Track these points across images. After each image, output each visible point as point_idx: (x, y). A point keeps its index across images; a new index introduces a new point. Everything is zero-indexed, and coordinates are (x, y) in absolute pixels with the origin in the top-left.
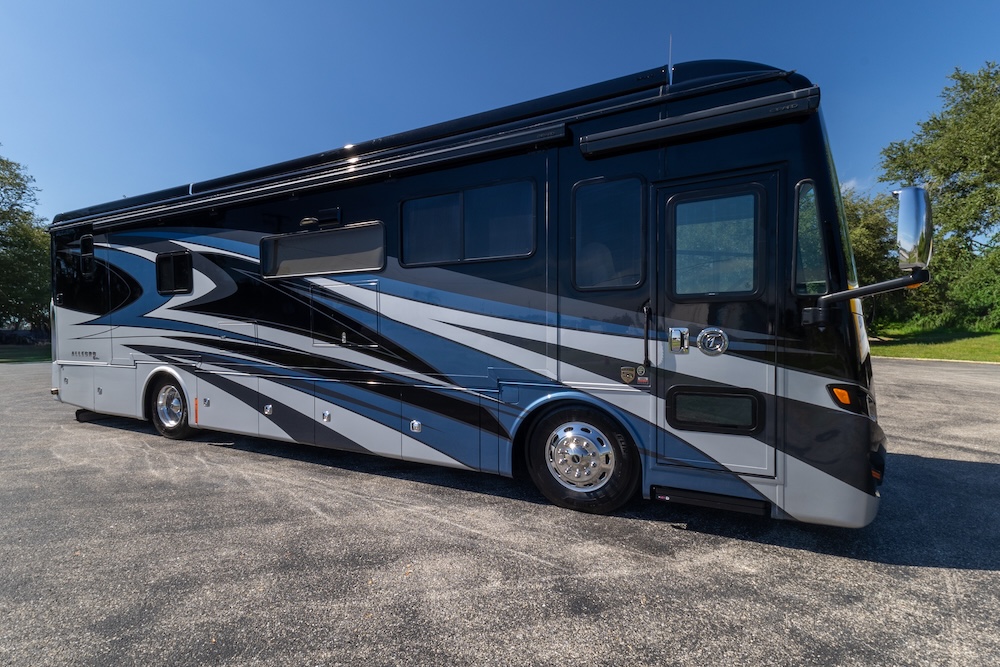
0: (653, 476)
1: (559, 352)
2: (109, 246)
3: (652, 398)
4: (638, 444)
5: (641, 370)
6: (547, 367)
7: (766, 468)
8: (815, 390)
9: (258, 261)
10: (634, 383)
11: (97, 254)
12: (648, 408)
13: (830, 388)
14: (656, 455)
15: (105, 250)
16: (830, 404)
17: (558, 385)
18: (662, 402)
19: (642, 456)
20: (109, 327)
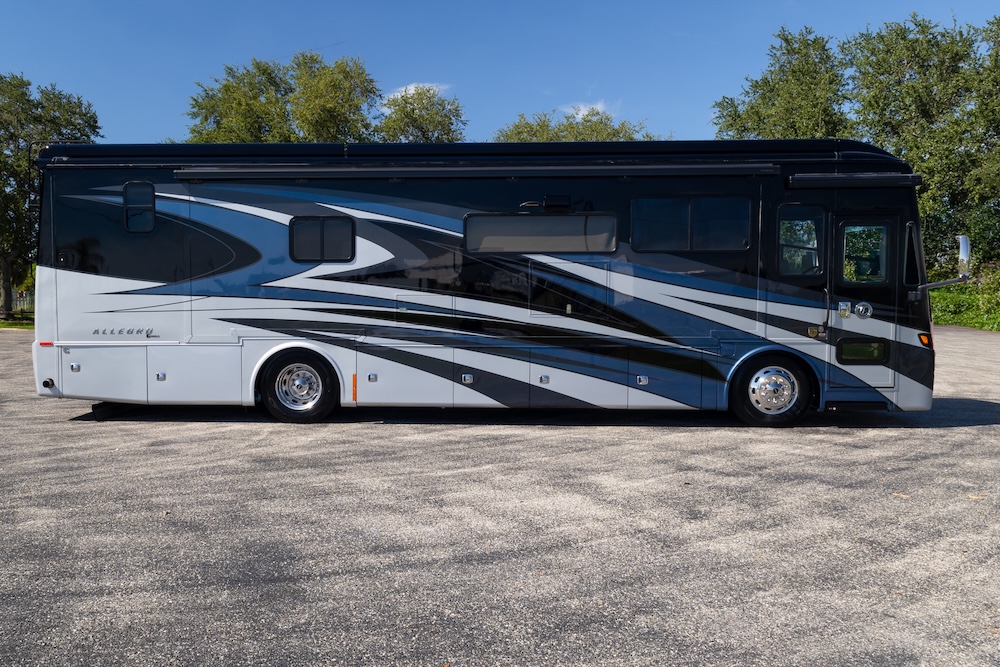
0: (826, 394)
1: (767, 319)
2: (192, 199)
3: (827, 346)
4: (818, 376)
5: (821, 329)
6: (758, 329)
7: (890, 383)
8: (911, 337)
9: (462, 236)
10: (817, 338)
11: (160, 206)
12: (825, 353)
13: (919, 335)
14: (829, 382)
15: (182, 204)
16: (919, 345)
17: (764, 341)
18: (834, 348)
19: (821, 384)
20: (189, 298)
